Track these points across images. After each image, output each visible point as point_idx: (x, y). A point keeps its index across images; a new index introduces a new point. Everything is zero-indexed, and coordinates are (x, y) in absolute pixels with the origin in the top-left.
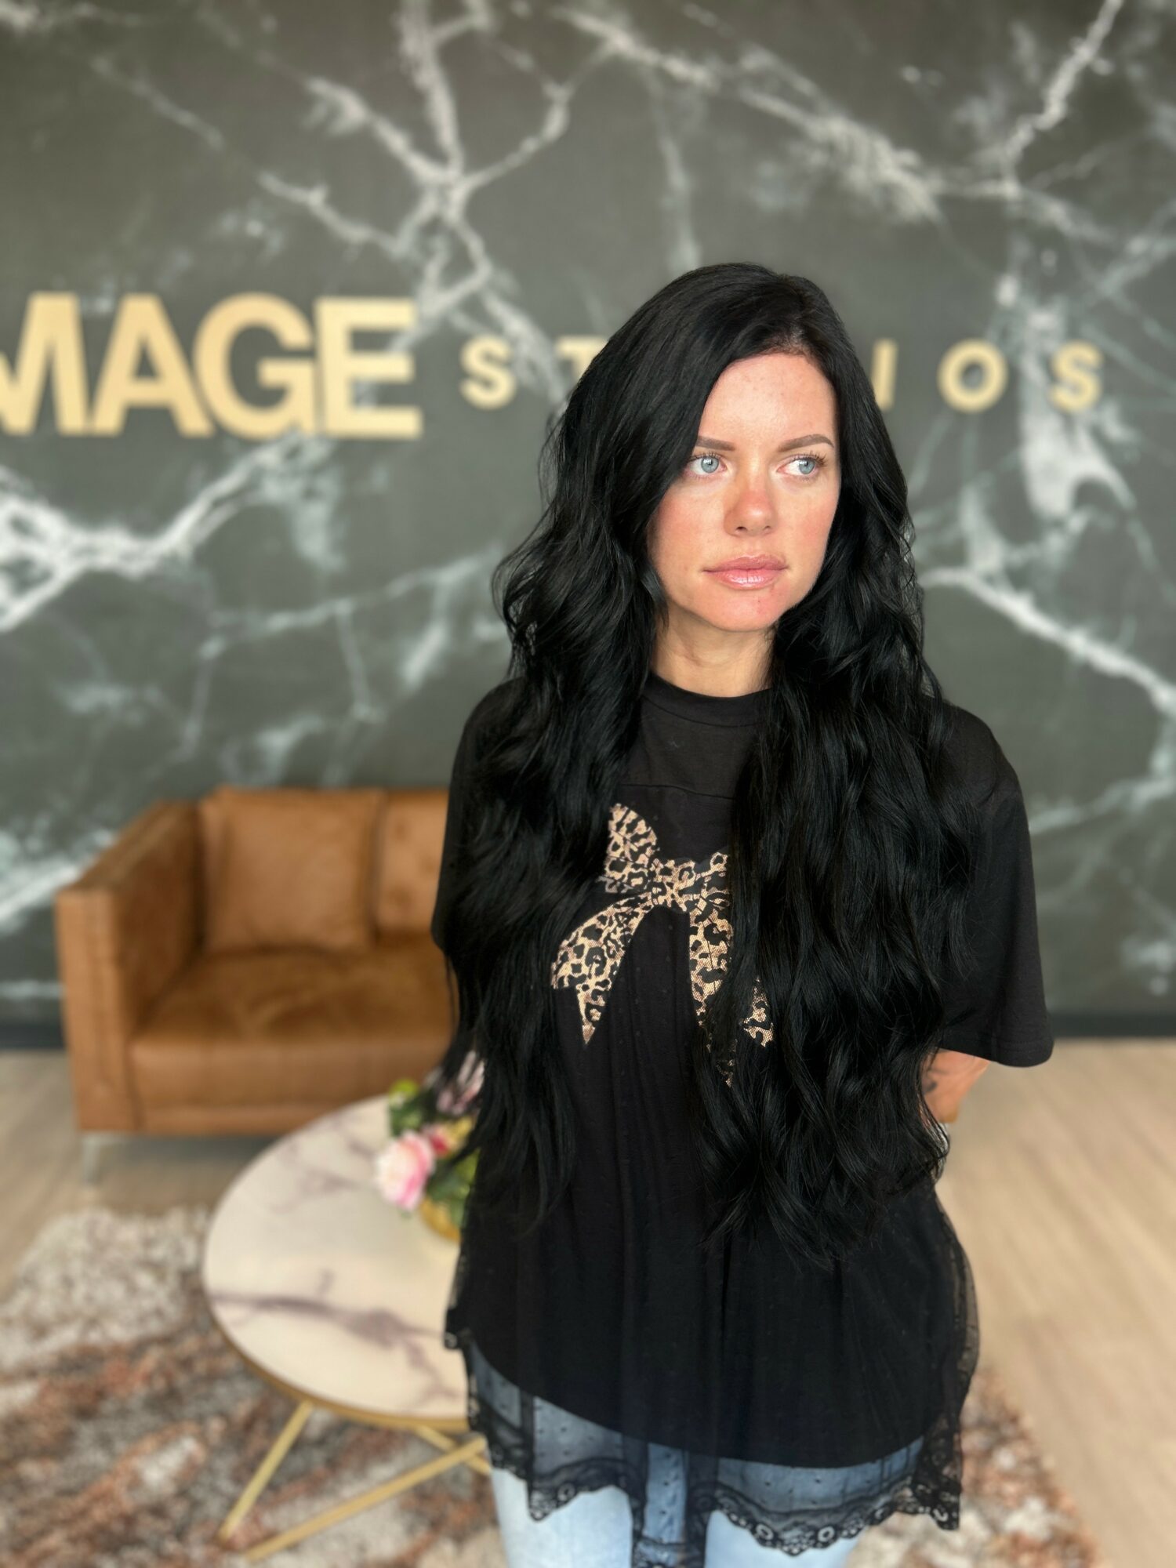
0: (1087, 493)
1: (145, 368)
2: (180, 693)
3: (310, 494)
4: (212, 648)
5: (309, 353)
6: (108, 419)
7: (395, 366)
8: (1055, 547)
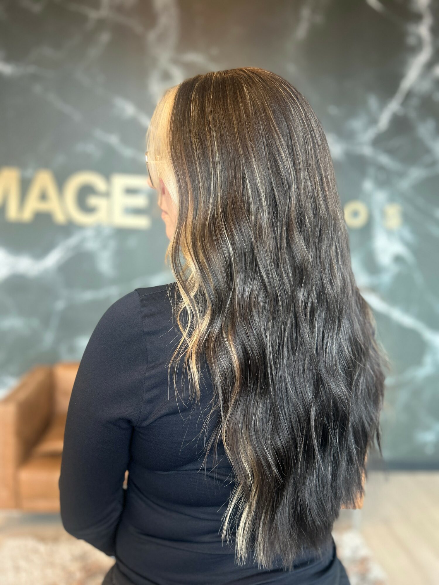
0: (398, 259)
1: (43, 197)
2: (46, 322)
3: (104, 247)
4: (60, 305)
5: (107, 195)
6: (27, 215)
7: (140, 201)
8: (386, 279)
